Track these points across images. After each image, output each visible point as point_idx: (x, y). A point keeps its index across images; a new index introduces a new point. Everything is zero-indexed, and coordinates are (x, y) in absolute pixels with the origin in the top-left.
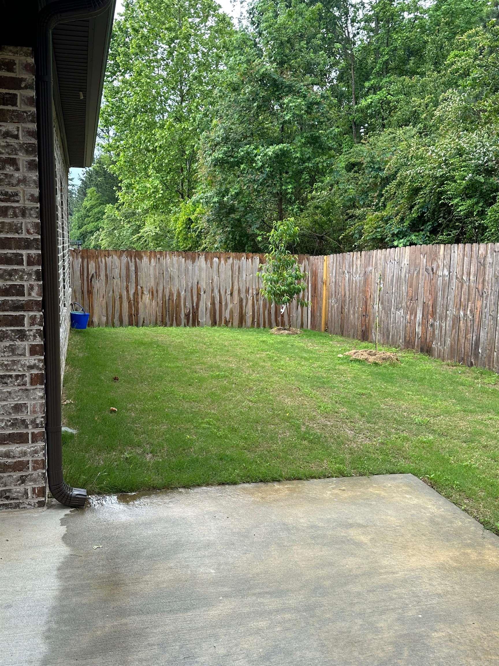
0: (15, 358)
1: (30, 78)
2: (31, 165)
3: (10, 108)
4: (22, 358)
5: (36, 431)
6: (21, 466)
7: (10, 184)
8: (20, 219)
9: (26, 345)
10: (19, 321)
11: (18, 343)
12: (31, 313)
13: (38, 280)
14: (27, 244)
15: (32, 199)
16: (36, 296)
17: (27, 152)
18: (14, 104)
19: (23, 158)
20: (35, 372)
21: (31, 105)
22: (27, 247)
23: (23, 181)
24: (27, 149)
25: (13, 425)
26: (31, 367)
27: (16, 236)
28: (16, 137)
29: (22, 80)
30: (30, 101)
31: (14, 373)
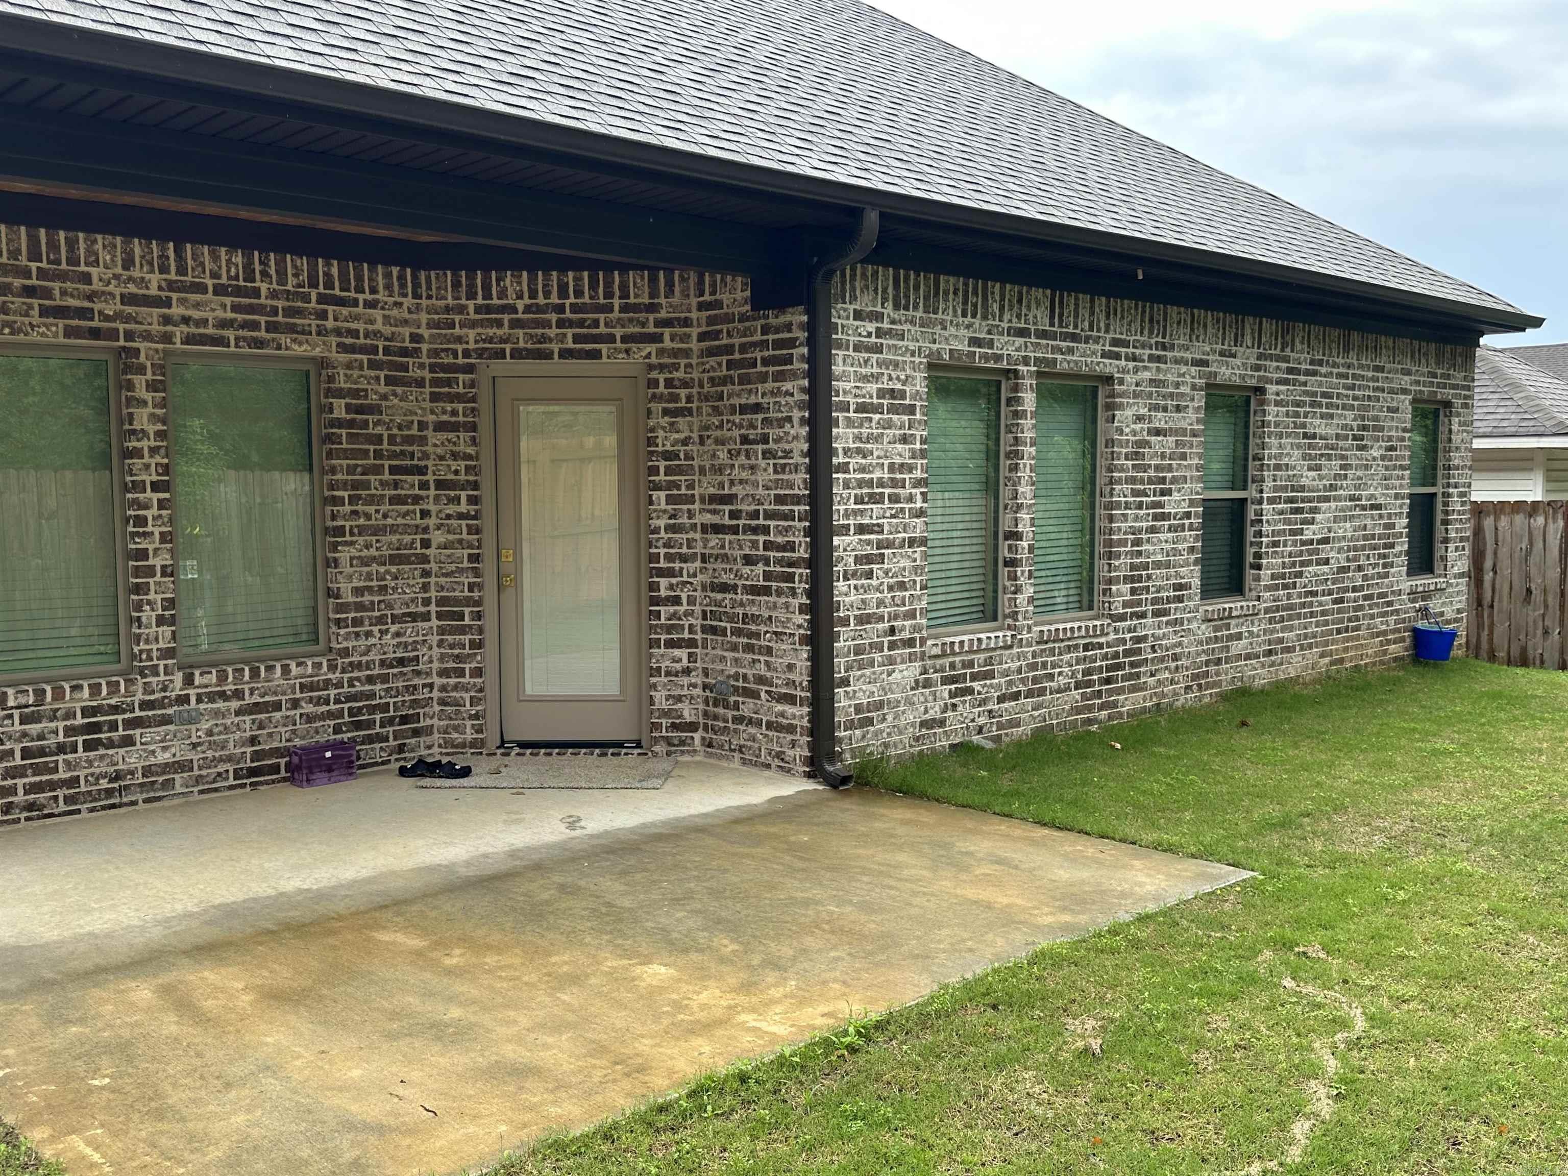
0: (789, 616)
1: (803, 335)
2: (803, 421)
3: (789, 367)
4: (792, 616)
5: (803, 694)
6: (791, 729)
7: (788, 442)
8: (793, 476)
9: (795, 602)
10: (790, 578)
11: (790, 600)
12: (800, 571)
13: (805, 536)
14: (797, 500)
15: (804, 455)
16: (803, 553)
17: (801, 409)
18: (792, 364)
19: (797, 414)
20: (802, 631)
21: (803, 362)
22: (798, 504)
23: (796, 437)
24: (801, 406)
25: (787, 684)
26: (800, 626)
27: (791, 492)
28: (792, 395)
29: (797, 339)
30: (802, 358)
31: (788, 631)
